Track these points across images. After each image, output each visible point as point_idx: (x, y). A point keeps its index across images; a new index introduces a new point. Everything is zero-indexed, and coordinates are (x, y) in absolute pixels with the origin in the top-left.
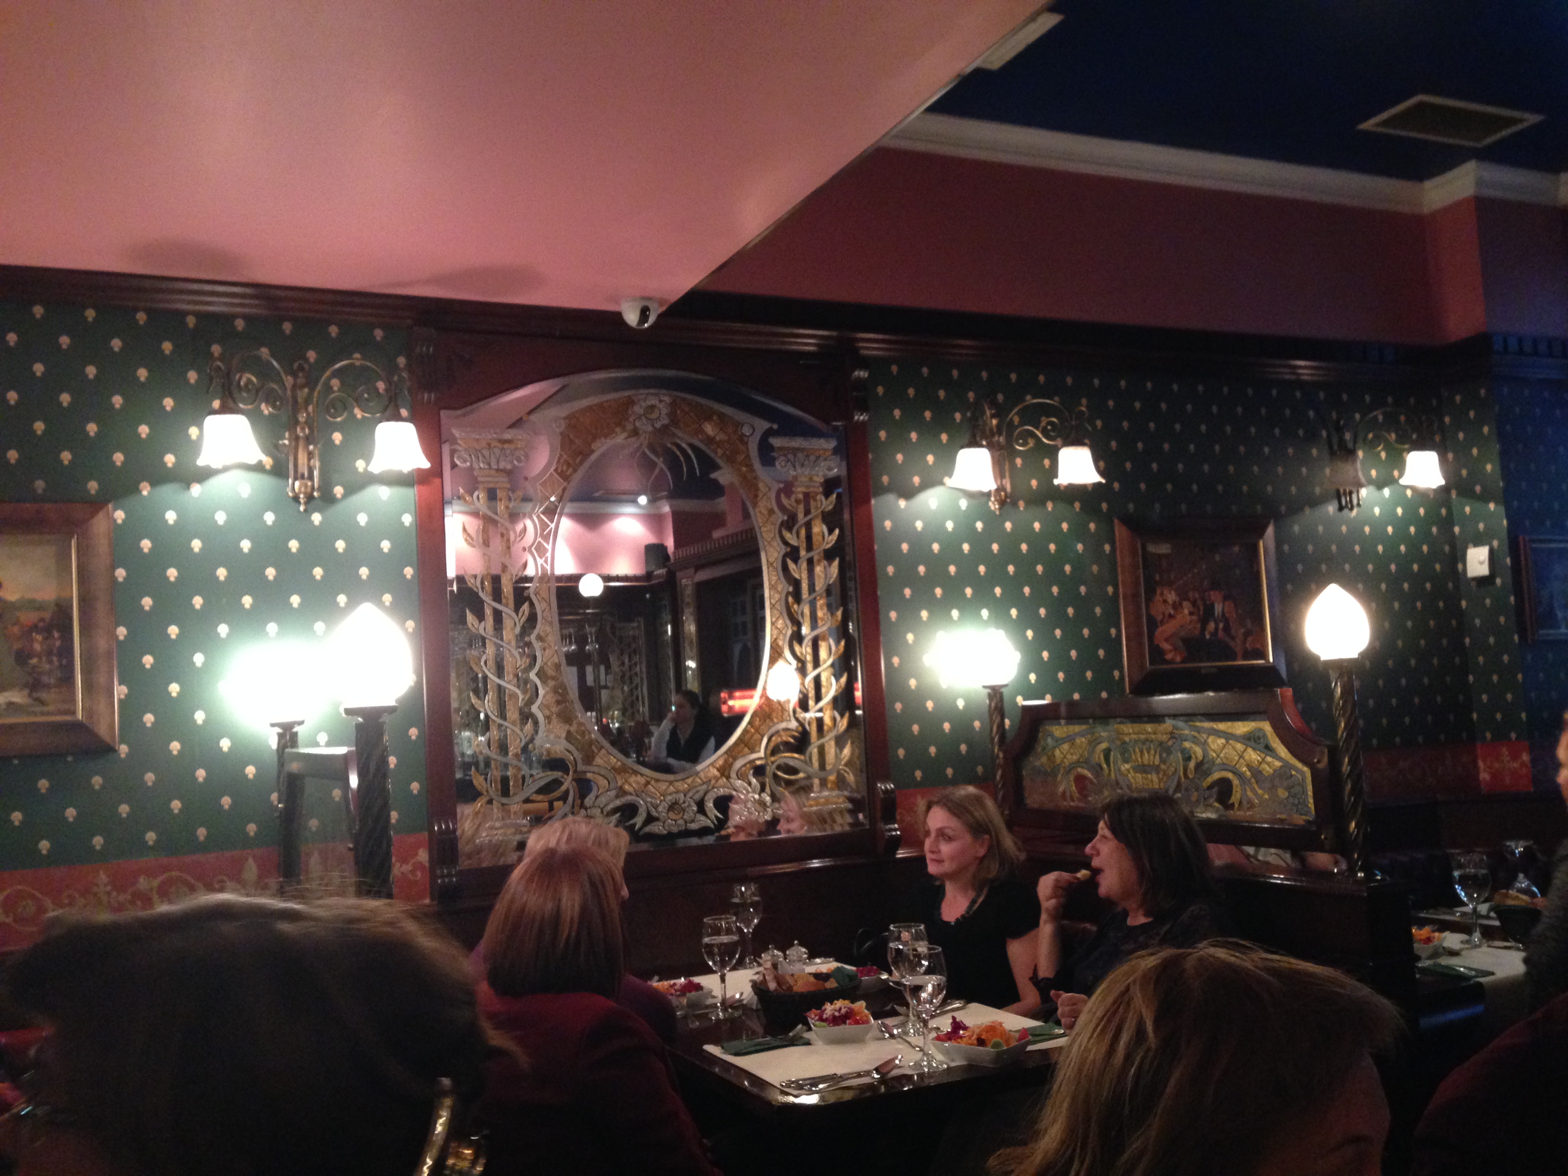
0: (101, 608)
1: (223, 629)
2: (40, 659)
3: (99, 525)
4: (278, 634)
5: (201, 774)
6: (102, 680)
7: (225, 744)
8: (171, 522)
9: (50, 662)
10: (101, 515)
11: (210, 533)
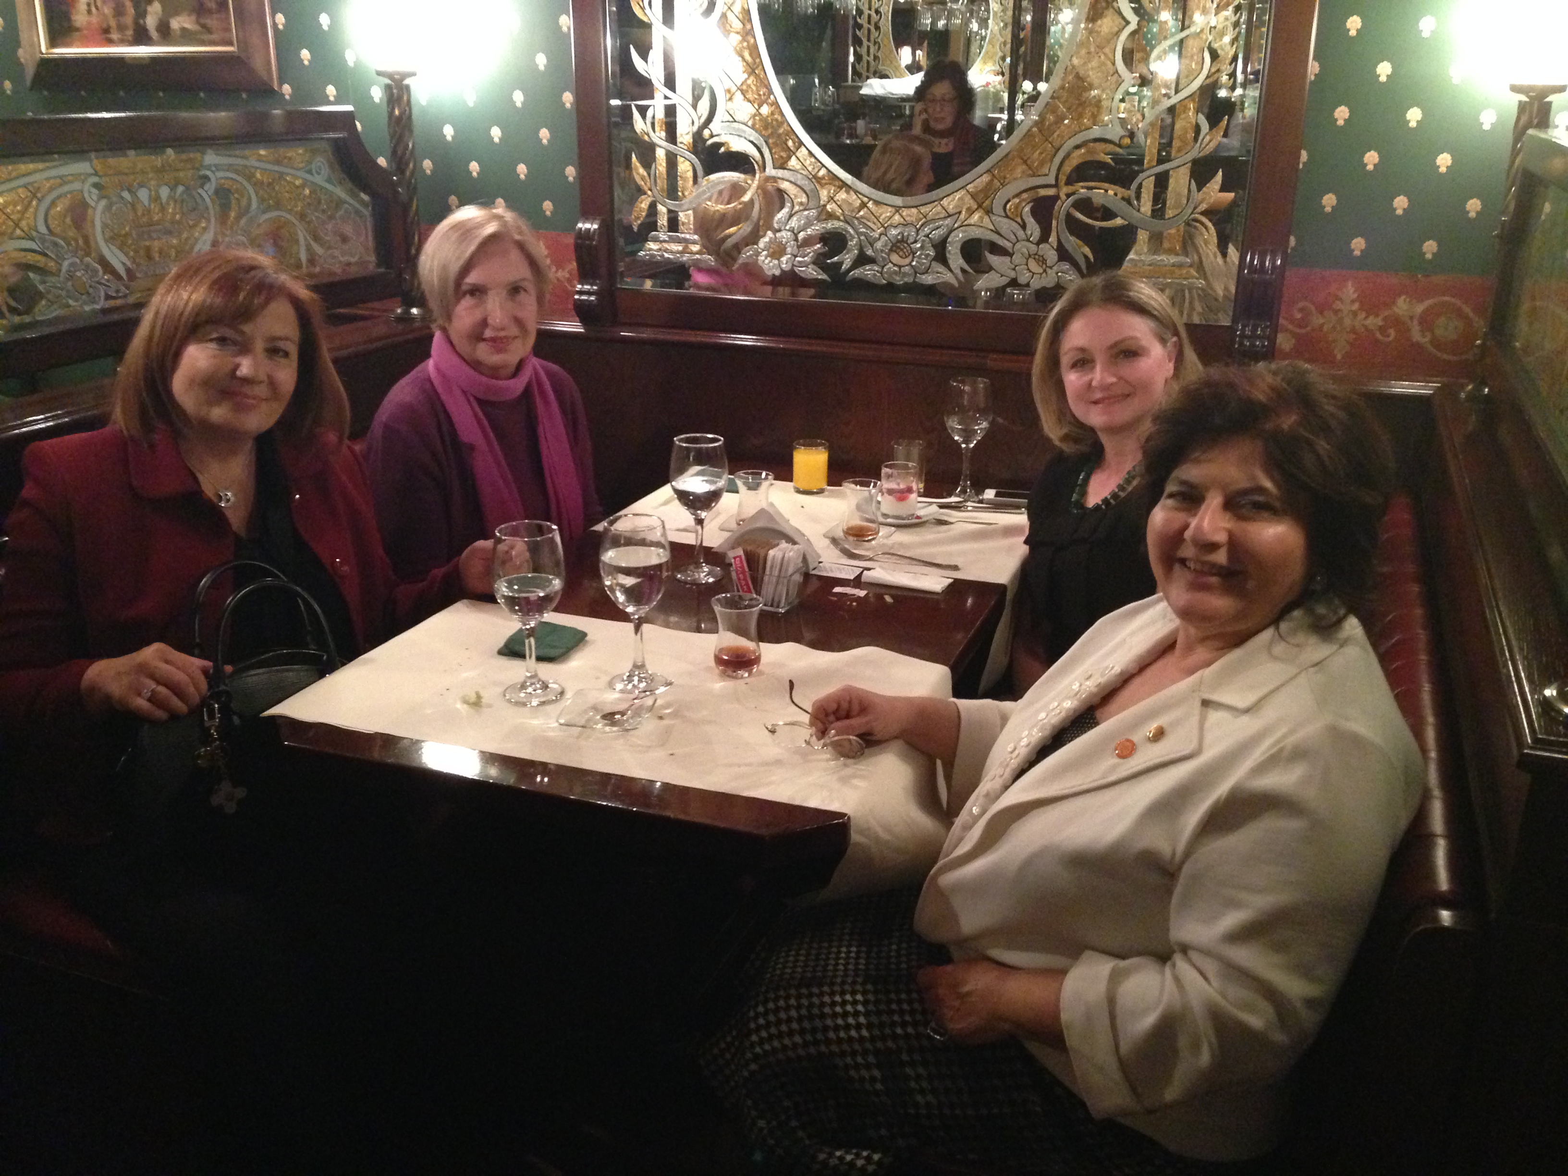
6: (252, 6)
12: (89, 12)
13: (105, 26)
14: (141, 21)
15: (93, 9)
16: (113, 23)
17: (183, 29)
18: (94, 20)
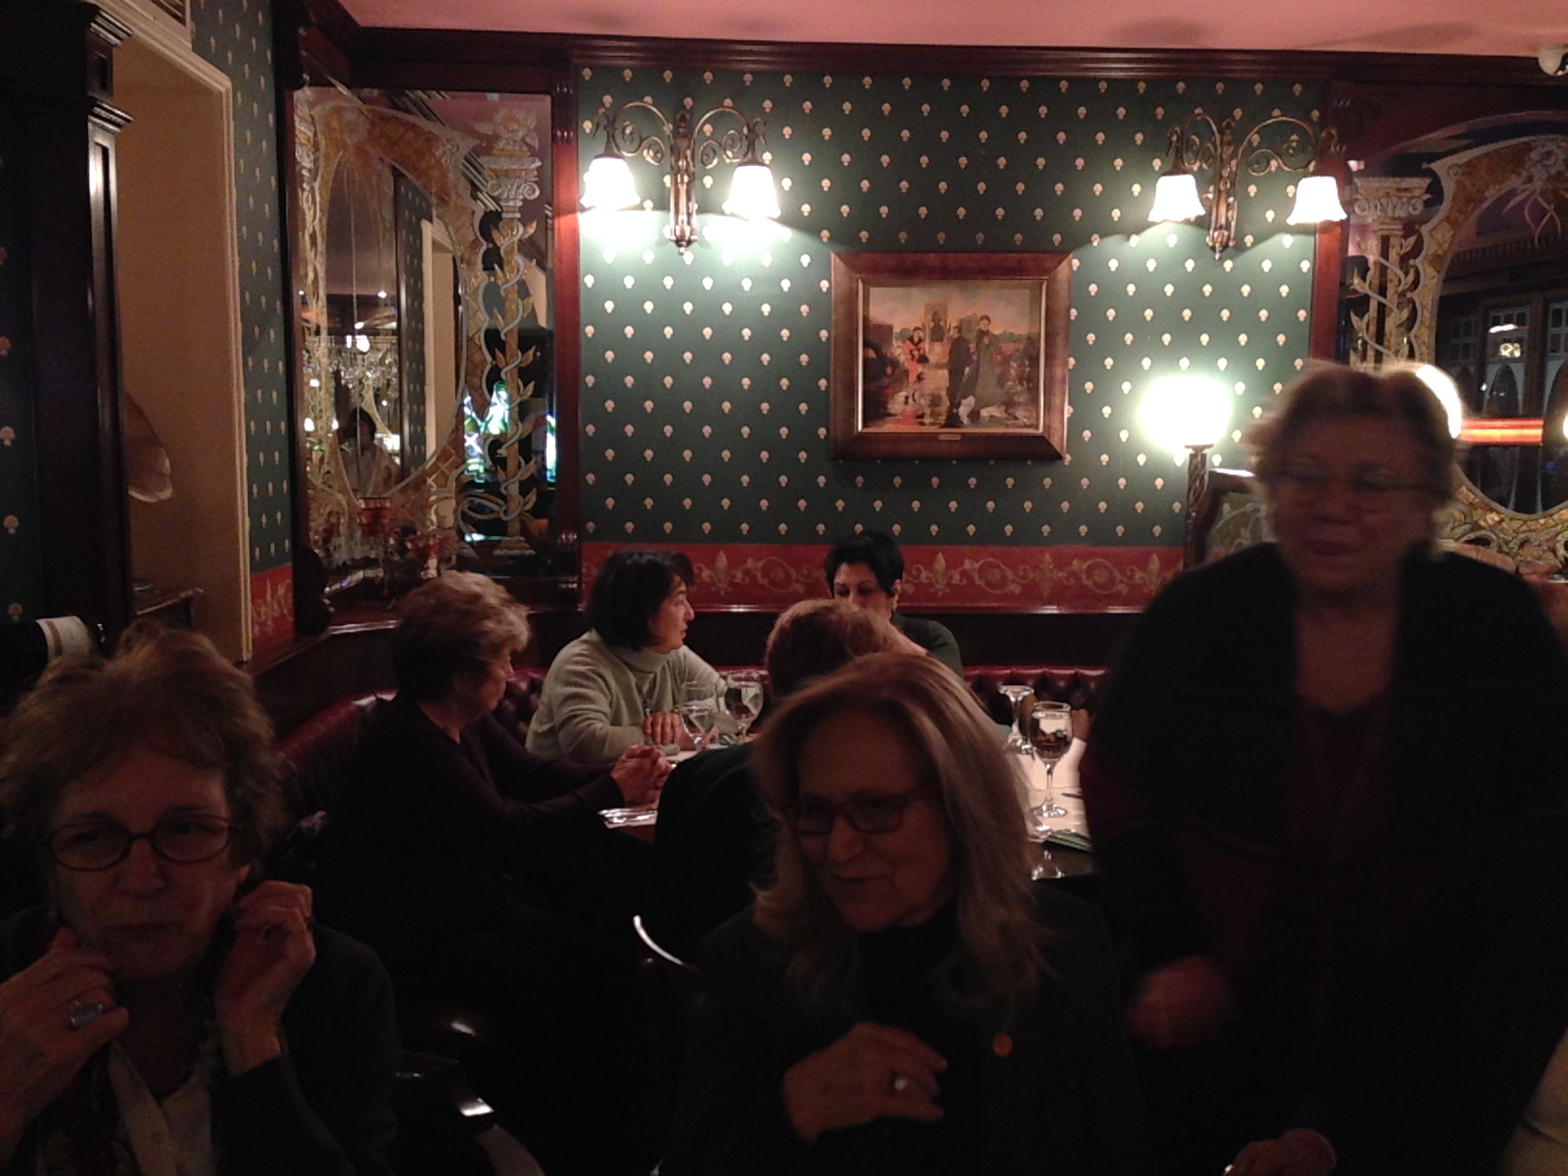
0: (1060, 341)
1: (1146, 362)
2: (1014, 382)
3: (1062, 271)
4: (1189, 367)
5: (1122, 482)
6: (1057, 400)
7: (1141, 459)
8: (1113, 269)
9: (1022, 385)
10: (1064, 263)
11: (1142, 278)
12: (906, 402)
13: (920, 413)
14: (955, 411)
15: (910, 400)
16: (928, 411)
17: (991, 417)
18: (909, 409)
